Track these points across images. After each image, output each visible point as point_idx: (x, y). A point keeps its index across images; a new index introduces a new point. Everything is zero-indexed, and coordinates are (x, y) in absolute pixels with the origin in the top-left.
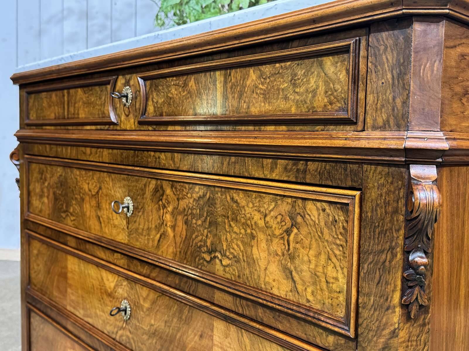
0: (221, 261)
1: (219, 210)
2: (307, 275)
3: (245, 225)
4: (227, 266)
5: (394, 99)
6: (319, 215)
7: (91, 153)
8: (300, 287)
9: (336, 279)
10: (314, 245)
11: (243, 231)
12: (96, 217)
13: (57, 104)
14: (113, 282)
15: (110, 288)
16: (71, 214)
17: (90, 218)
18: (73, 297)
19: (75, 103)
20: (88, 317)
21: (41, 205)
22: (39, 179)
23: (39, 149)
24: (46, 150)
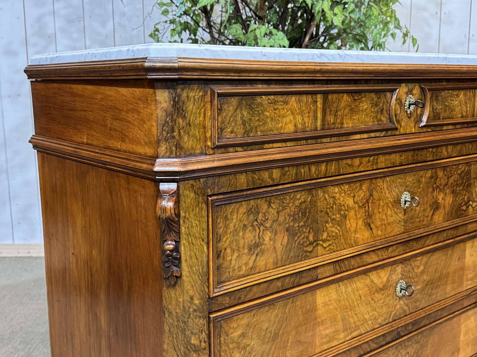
0: (472, 206)
1: (473, 175)
4: (474, 207)
7: (361, 163)
12: (365, 226)
13: (302, 113)
14: (386, 275)
15: (382, 283)
16: (324, 241)
17: (355, 232)
18: (327, 332)
19: (337, 111)
20: (351, 333)
21: (253, 258)
22: (246, 223)
23: (253, 178)
24: (271, 177)
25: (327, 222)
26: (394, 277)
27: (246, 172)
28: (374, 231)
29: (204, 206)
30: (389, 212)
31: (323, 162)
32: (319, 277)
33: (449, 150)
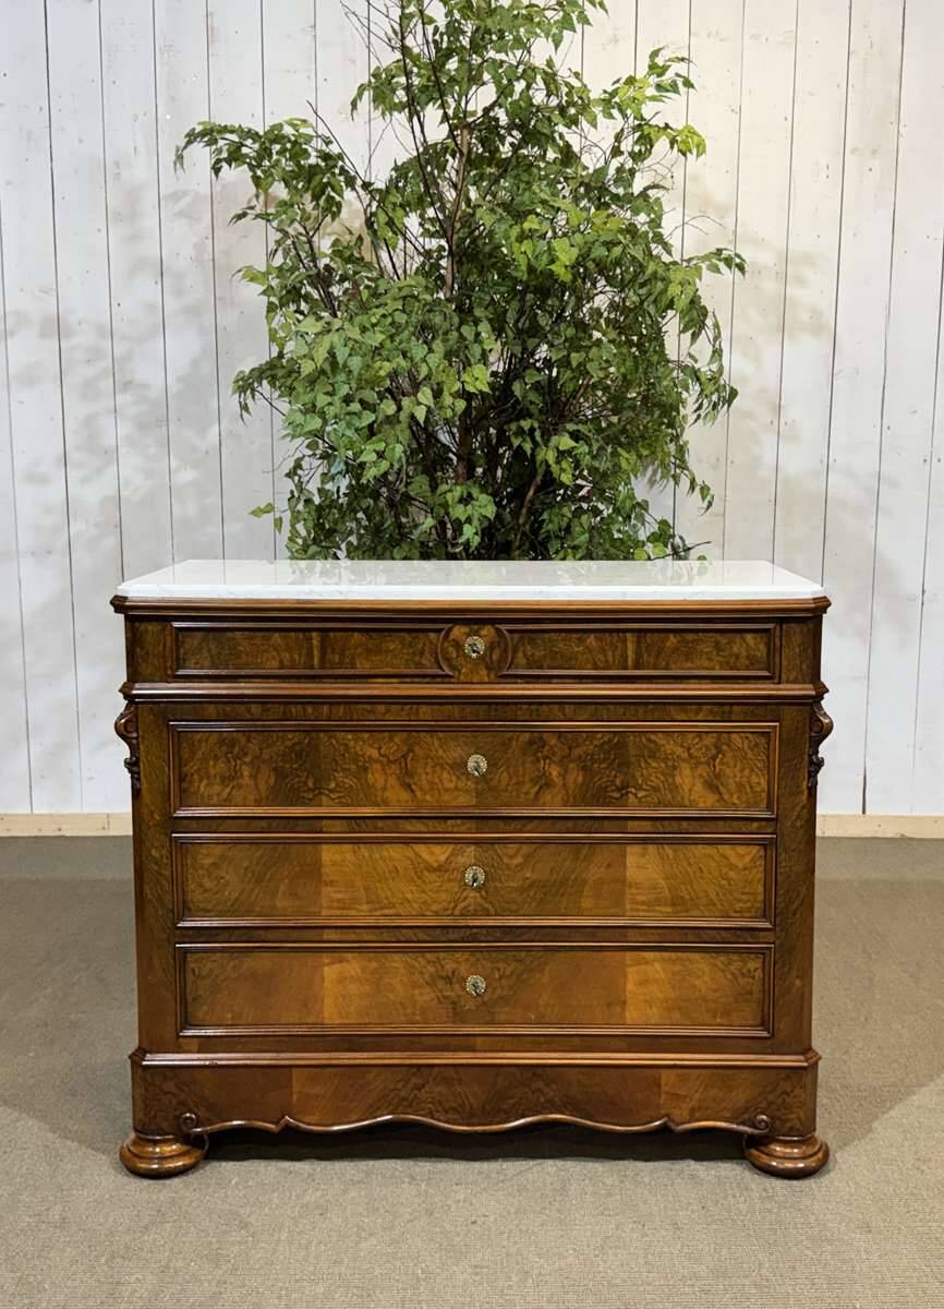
0: (636, 795)
1: (632, 751)
2: (733, 787)
3: (665, 760)
4: (642, 797)
5: (801, 664)
6: (743, 743)
7: (387, 711)
8: (726, 797)
9: (759, 784)
10: (739, 764)
11: (663, 765)
12: (401, 785)
13: (289, 649)
14: (444, 853)
15: (436, 861)
16: (331, 791)
17: (384, 789)
18: (339, 896)
19: (343, 651)
20: (382, 908)
21: (228, 790)
22: (218, 753)
23: (224, 710)
24: (249, 711)
25: (336, 771)
26: (461, 860)
27: (216, 703)
28: (418, 793)
29: (165, 730)
30: (445, 775)
31: (324, 703)
32: (324, 829)
33: (567, 711)
